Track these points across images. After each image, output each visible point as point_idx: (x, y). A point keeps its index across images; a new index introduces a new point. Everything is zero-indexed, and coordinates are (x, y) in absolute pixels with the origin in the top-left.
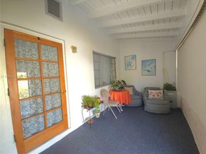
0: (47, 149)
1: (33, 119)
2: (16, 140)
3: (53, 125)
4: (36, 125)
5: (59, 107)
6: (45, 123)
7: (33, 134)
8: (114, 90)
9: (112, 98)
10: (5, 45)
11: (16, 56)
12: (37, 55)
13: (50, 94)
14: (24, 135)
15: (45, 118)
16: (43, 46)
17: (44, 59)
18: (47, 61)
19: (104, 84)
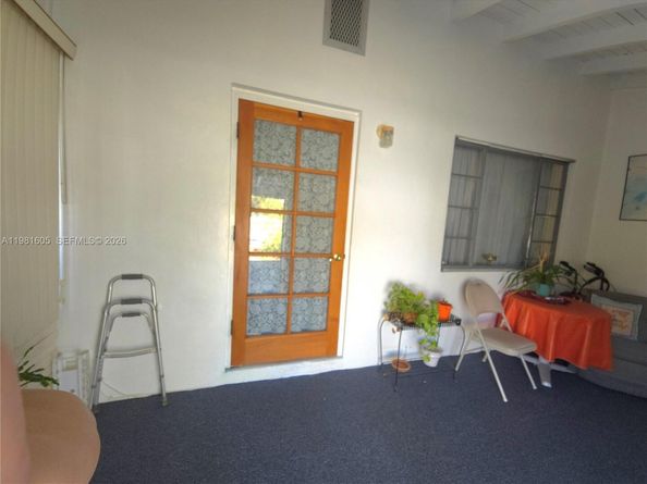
0: (281, 380)
1: (267, 301)
2: (233, 332)
3: (304, 331)
4: (271, 317)
5: (322, 294)
6: (288, 319)
7: (264, 334)
8: (528, 295)
9: (505, 322)
10: (238, 136)
11: (255, 158)
12: (292, 155)
13: (308, 254)
14: (248, 327)
15: (289, 307)
16: (306, 133)
17: (304, 165)
18: (310, 172)
19: (487, 263)
